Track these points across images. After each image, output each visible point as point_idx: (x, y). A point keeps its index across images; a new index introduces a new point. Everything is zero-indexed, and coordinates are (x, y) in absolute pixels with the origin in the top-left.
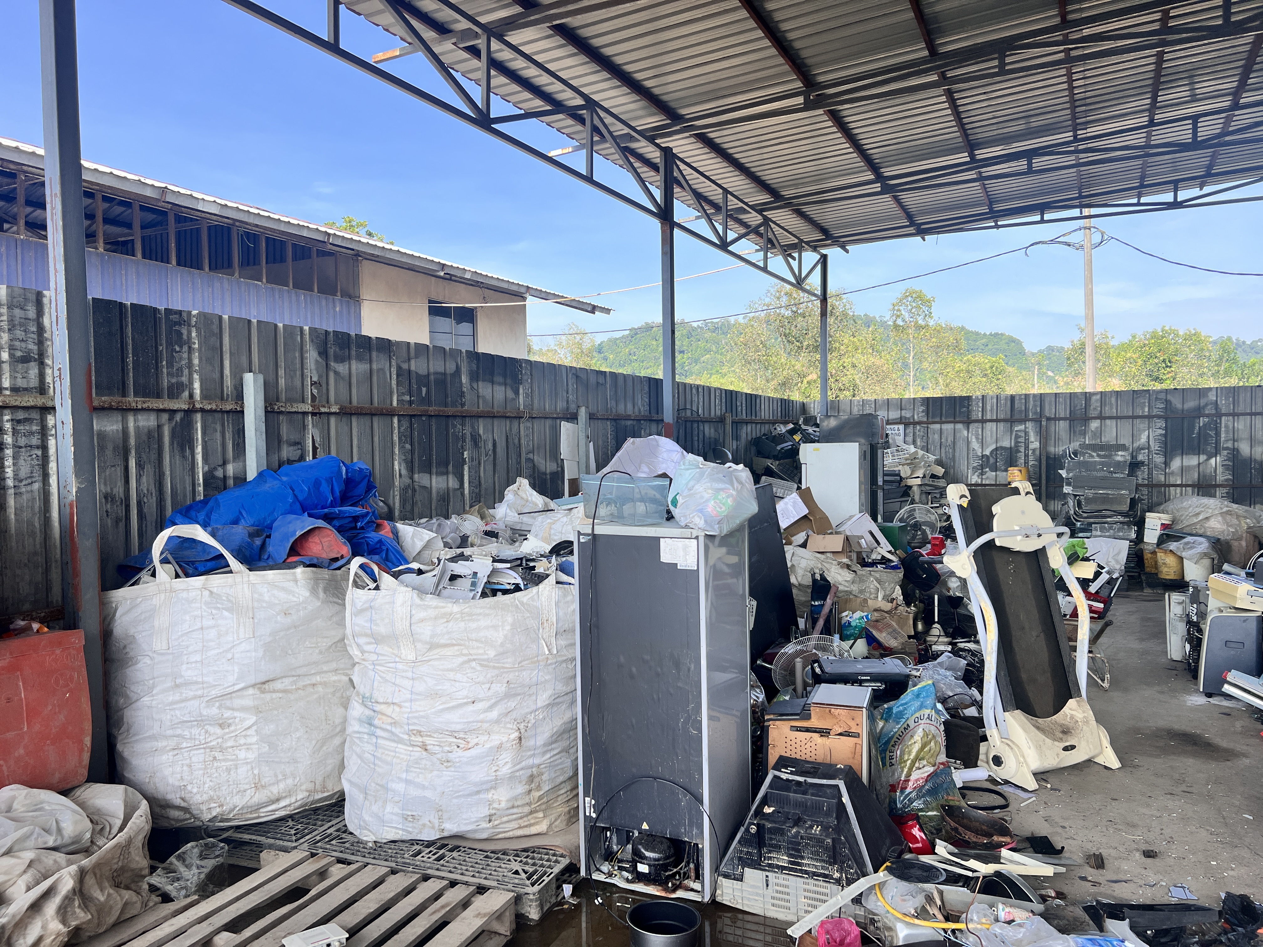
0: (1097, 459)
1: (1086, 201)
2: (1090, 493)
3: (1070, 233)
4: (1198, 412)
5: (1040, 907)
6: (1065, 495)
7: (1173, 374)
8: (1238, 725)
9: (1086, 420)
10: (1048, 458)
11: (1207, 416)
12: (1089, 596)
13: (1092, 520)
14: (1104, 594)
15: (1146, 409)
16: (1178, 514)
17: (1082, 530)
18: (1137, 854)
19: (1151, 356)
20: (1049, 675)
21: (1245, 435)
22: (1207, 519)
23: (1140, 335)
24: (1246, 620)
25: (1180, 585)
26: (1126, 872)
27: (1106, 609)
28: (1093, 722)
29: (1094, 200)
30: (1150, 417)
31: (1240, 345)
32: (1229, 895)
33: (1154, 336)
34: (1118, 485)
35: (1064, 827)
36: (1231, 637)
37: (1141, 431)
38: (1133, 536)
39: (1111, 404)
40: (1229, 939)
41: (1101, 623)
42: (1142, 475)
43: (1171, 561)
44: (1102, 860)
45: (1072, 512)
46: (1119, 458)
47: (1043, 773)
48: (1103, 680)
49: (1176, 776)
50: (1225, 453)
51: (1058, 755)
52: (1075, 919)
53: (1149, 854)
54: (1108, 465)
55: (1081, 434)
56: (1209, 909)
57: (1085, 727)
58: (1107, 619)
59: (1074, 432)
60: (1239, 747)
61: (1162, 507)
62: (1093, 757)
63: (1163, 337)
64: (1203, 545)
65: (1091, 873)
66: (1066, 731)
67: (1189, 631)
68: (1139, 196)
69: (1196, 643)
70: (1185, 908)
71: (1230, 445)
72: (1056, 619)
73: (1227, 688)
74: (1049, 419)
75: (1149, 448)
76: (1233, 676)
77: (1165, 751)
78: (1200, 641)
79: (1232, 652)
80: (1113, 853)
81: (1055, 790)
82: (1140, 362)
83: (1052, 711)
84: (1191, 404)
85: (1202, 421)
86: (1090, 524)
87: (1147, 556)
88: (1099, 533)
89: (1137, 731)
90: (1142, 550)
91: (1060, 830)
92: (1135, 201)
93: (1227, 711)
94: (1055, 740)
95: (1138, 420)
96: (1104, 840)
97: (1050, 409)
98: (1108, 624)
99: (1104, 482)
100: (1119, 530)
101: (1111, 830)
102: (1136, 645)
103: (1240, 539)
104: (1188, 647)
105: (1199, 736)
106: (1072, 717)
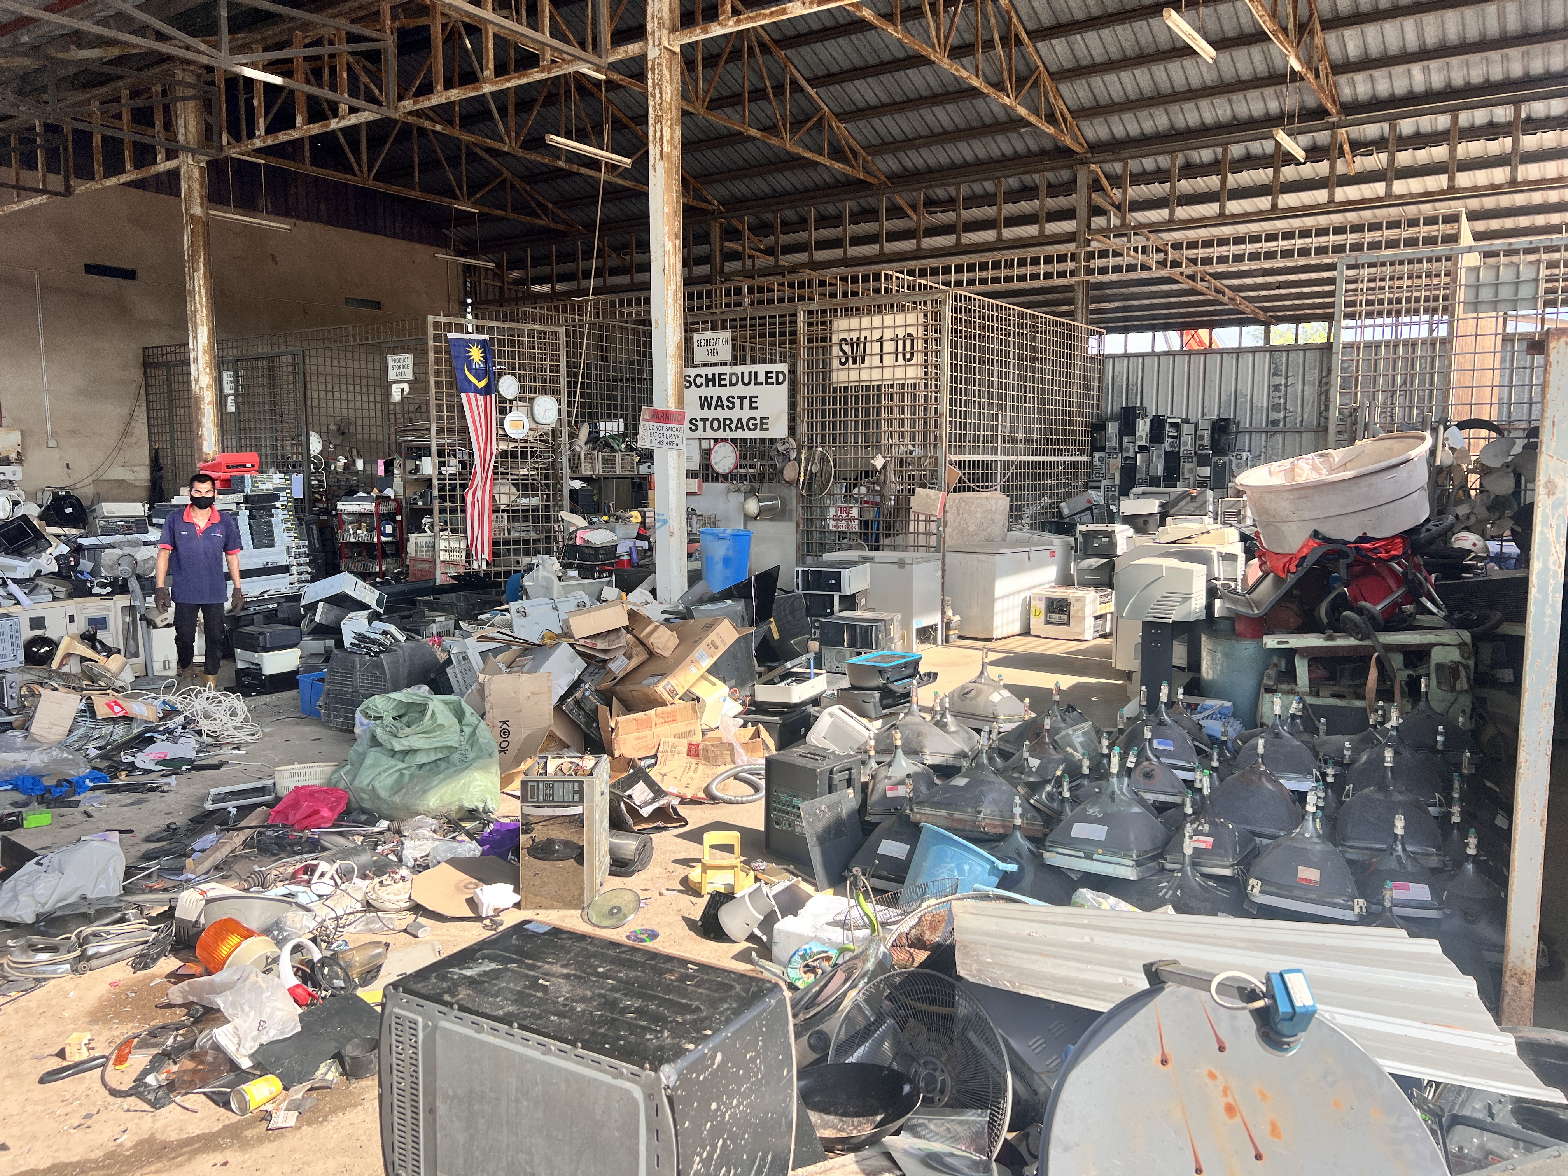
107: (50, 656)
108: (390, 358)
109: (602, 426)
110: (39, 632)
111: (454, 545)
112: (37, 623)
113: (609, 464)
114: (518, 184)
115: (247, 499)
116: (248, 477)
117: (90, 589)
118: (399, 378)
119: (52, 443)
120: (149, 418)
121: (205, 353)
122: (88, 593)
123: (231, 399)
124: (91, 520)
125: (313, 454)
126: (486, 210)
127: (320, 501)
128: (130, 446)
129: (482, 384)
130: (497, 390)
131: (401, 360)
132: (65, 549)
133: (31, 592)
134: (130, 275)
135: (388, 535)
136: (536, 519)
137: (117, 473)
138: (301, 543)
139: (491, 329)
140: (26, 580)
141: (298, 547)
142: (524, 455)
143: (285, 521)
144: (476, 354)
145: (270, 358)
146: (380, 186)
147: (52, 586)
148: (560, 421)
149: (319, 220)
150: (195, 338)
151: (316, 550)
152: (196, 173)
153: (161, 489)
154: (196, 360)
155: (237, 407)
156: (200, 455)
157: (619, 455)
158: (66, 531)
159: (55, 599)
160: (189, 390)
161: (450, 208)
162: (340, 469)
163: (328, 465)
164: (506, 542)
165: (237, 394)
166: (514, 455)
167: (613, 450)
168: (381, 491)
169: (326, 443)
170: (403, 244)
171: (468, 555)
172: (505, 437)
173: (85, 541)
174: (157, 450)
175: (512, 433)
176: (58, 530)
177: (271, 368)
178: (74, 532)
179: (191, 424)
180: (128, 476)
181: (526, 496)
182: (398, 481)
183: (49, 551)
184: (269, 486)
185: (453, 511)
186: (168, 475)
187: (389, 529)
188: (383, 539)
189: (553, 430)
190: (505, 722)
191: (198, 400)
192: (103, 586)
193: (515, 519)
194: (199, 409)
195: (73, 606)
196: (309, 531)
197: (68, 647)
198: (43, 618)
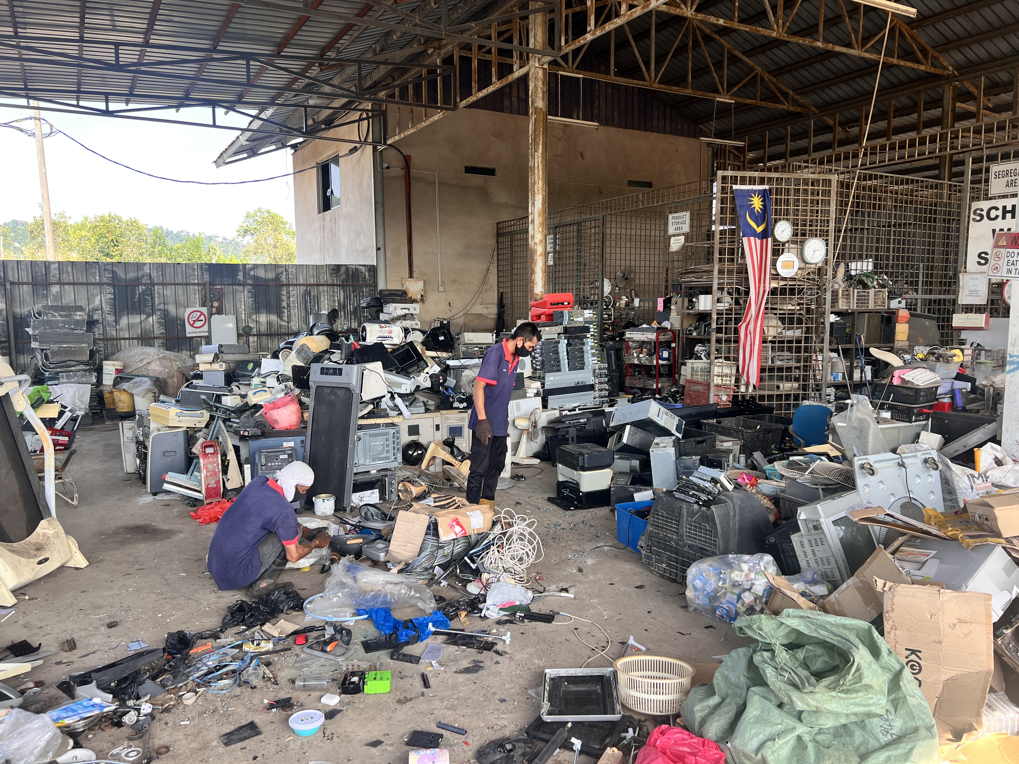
0: (59, 318)
1: (32, 94)
2: (55, 347)
3: (22, 120)
4: (137, 281)
5: (20, 700)
6: (33, 350)
7: (120, 252)
8: (175, 511)
9: (47, 285)
10: (15, 317)
11: (144, 285)
12: (54, 432)
13: (59, 370)
14: (68, 429)
15: (98, 278)
16: (127, 361)
17: (51, 379)
18: (103, 629)
19: (101, 236)
20: (20, 504)
21: (172, 300)
22: (149, 363)
23: (91, 217)
24: (176, 434)
25: (130, 415)
26: (94, 645)
27: (71, 442)
28: (64, 535)
29: (38, 94)
30: (101, 284)
31: (169, 233)
32: (169, 634)
33: (102, 219)
34: (78, 339)
35: (41, 627)
36: (167, 448)
37: (95, 296)
38: (94, 380)
39: (68, 273)
40: (170, 666)
41: (66, 454)
42: (98, 331)
43: (124, 397)
44: (74, 642)
45: (40, 364)
46: (78, 318)
47: (22, 588)
48: (72, 500)
49: (131, 560)
50: (159, 313)
51: (33, 569)
52: (50, 698)
53: (111, 625)
54: (69, 323)
55: (43, 297)
56: (156, 650)
57: (56, 541)
58: (72, 449)
59: (38, 295)
60: (176, 527)
61: (115, 356)
62: (65, 563)
63: (110, 221)
64: (147, 384)
65: (65, 656)
66: (39, 548)
67: (138, 448)
68: (78, 99)
69: (143, 457)
70: (140, 655)
71: (162, 307)
72: (24, 455)
73: (166, 486)
74: (12, 283)
75: (102, 309)
76: (171, 476)
77: (123, 543)
78: (146, 454)
79: (169, 459)
80: (84, 634)
81: (33, 599)
82: (93, 241)
83: (26, 534)
84: (131, 275)
85: (141, 288)
86: (57, 373)
87: (106, 395)
88: (65, 380)
89: (101, 533)
90: (102, 391)
91: (37, 631)
92: (75, 103)
93: (167, 503)
94: (29, 558)
95: (92, 287)
96: (76, 627)
97: (14, 275)
98: (72, 454)
99: (64, 338)
100: (82, 376)
101: (81, 616)
102: (99, 467)
103: (173, 377)
104: (138, 461)
105: (148, 526)
106: (44, 535)
107: (420, 459)
108: (670, 216)
109: (853, 265)
110: (414, 438)
111: (727, 371)
112: (414, 430)
113: (862, 300)
114: (766, 77)
115: (566, 330)
116: (566, 312)
117: (452, 403)
118: (677, 232)
119: (441, 289)
120: (498, 271)
121: (539, 215)
122: (451, 408)
123: (551, 255)
124: (456, 345)
125: (605, 295)
126: (740, 100)
127: (607, 330)
128: (486, 290)
129: (759, 229)
130: (773, 235)
131: (679, 217)
132: (436, 369)
133: (410, 404)
134: (491, 172)
135: (664, 359)
136: (798, 350)
137: (478, 309)
138: (603, 365)
139: (770, 180)
140: (407, 395)
141: (600, 369)
142: (792, 292)
143: (592, 348)
144: (757, 203)
145: (579, 224)
146: (664, 88)
147: (425, 400)
148: (826, 262)
149: (613, 125)
150: (533, 204)
151: (613, 371)
152: (540, 74)
153: (503, 320)
154: (533, 221)
155: (555, 261)
156: (532, 296)
157: (872, 291)
158: (440, 354)
159: (427, 410)
160: (527, 245)
161: (713, 101)
162: (623, 306)
163: (615, 303)
164: (771, 370)
165: (555, 252)
166: (783, 291)
167: (865, 286)
168: (659, 324)
169: (614, 286)
170: (671, 138)
171: (737, 380)
172: (776, 276)
173: (451, 363)
174: (502, 293)
175: (783, 272)
176: (433, 354)
177: (579, 231)
178: (445, 355)
179: (528, 272)
180: (484, 311)
181: (789, 329)
182: (673, 315)
183: (426, 371)
184: (581, 319)
185: (728, 341)
186: (508, 310)
187: (665, 354)
188: (661, 362)
189: (819, 269)
190: (914, 652)
191: (533, 252)
192: (461, 401)
193: (781, 349)
194: (533, 259)
195: (437, 417)
196: (609, 356)
197: (433, 452)
198: (417, 426)
